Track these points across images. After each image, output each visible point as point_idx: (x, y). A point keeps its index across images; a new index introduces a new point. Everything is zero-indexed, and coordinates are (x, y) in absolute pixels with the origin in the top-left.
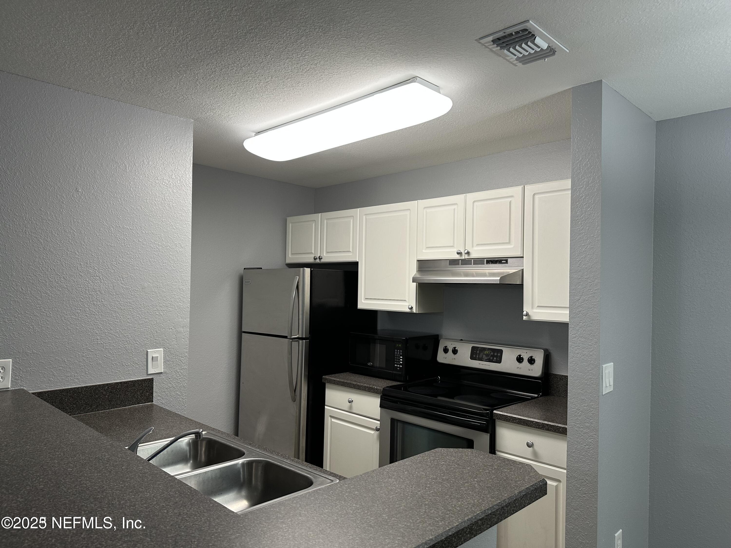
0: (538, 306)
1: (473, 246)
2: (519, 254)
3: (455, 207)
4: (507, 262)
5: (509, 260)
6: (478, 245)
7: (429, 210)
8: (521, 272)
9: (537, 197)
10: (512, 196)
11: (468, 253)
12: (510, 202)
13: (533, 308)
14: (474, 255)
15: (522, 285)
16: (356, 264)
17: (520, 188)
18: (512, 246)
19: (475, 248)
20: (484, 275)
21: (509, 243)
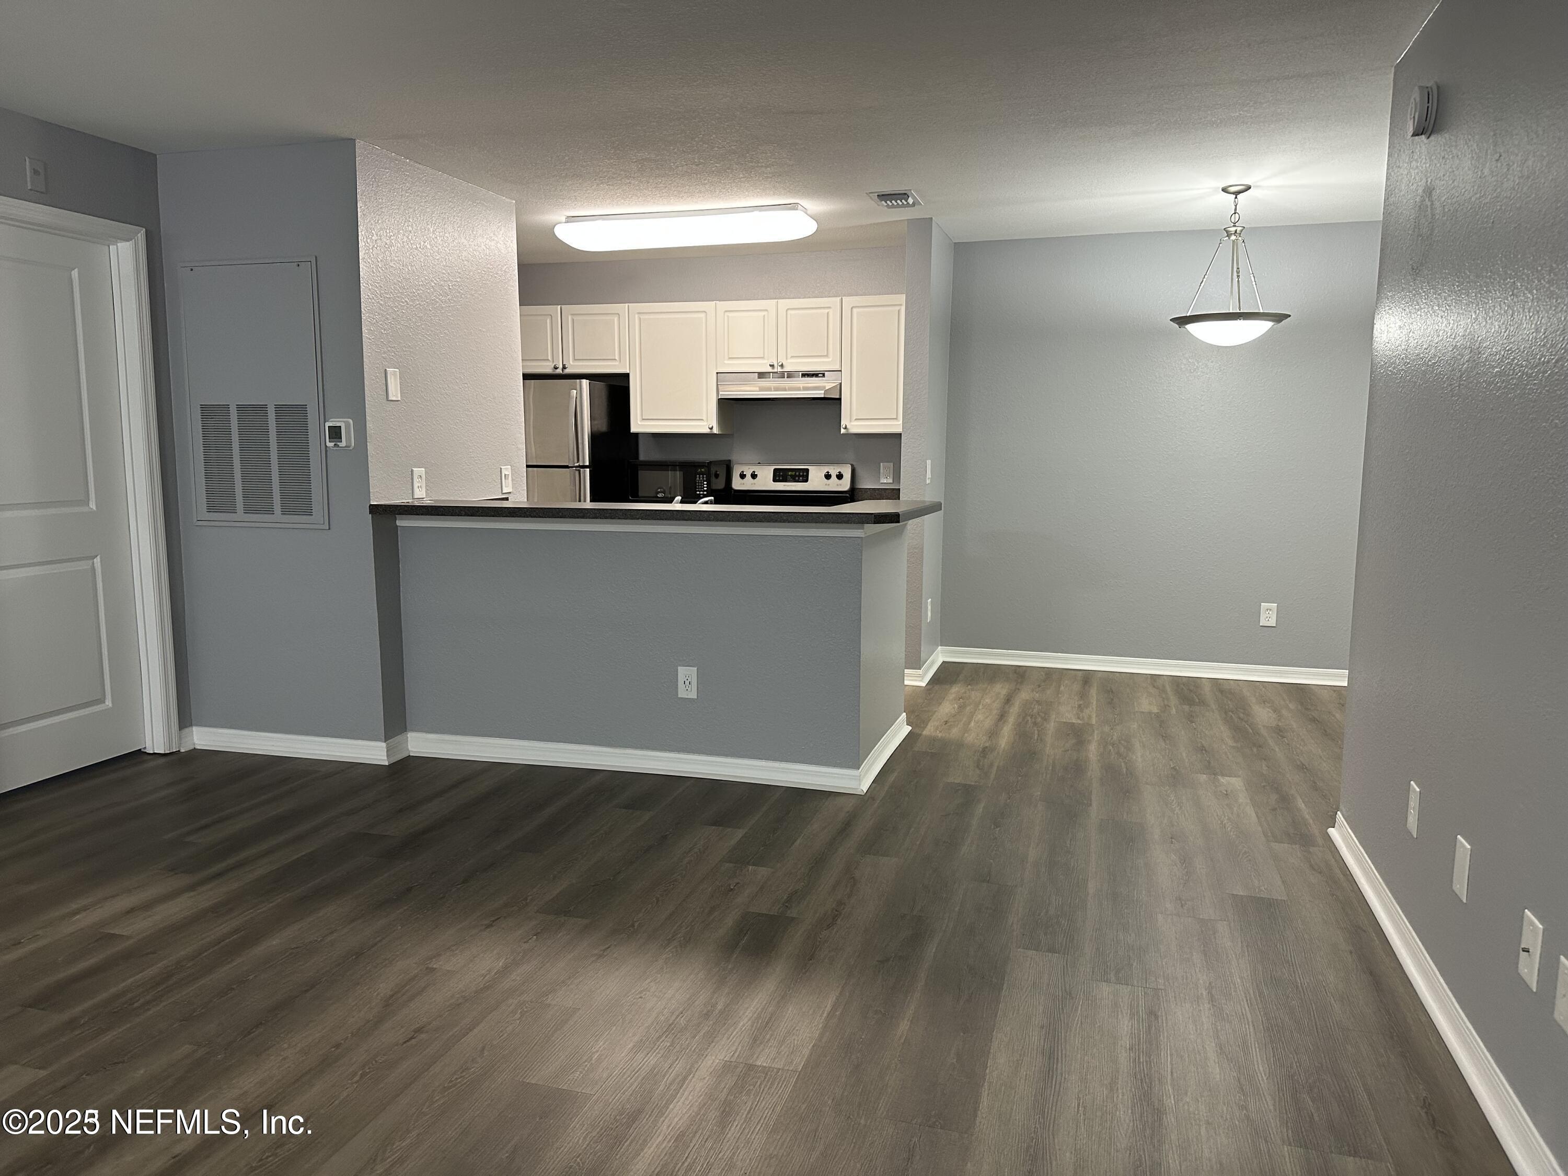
0: (856, 419)
1: (787, 359)
2: (837, 368)
3: (765, 313)
4: (824, 375)
5: (826, 373)
6: (792, 357)
7: (731, 314)
8: (839, 386)
9: (855, 310)
10: (830, 308)
11: (782, 366)
12: (828, 313)
13: (851, 421)
14: (788, 368)
15: (840, 399)
16: (626, 376)
17: (839, 299)
18: (830, 359)
19: (790, 361)
20: (799, 389)
21: (827, 356)
